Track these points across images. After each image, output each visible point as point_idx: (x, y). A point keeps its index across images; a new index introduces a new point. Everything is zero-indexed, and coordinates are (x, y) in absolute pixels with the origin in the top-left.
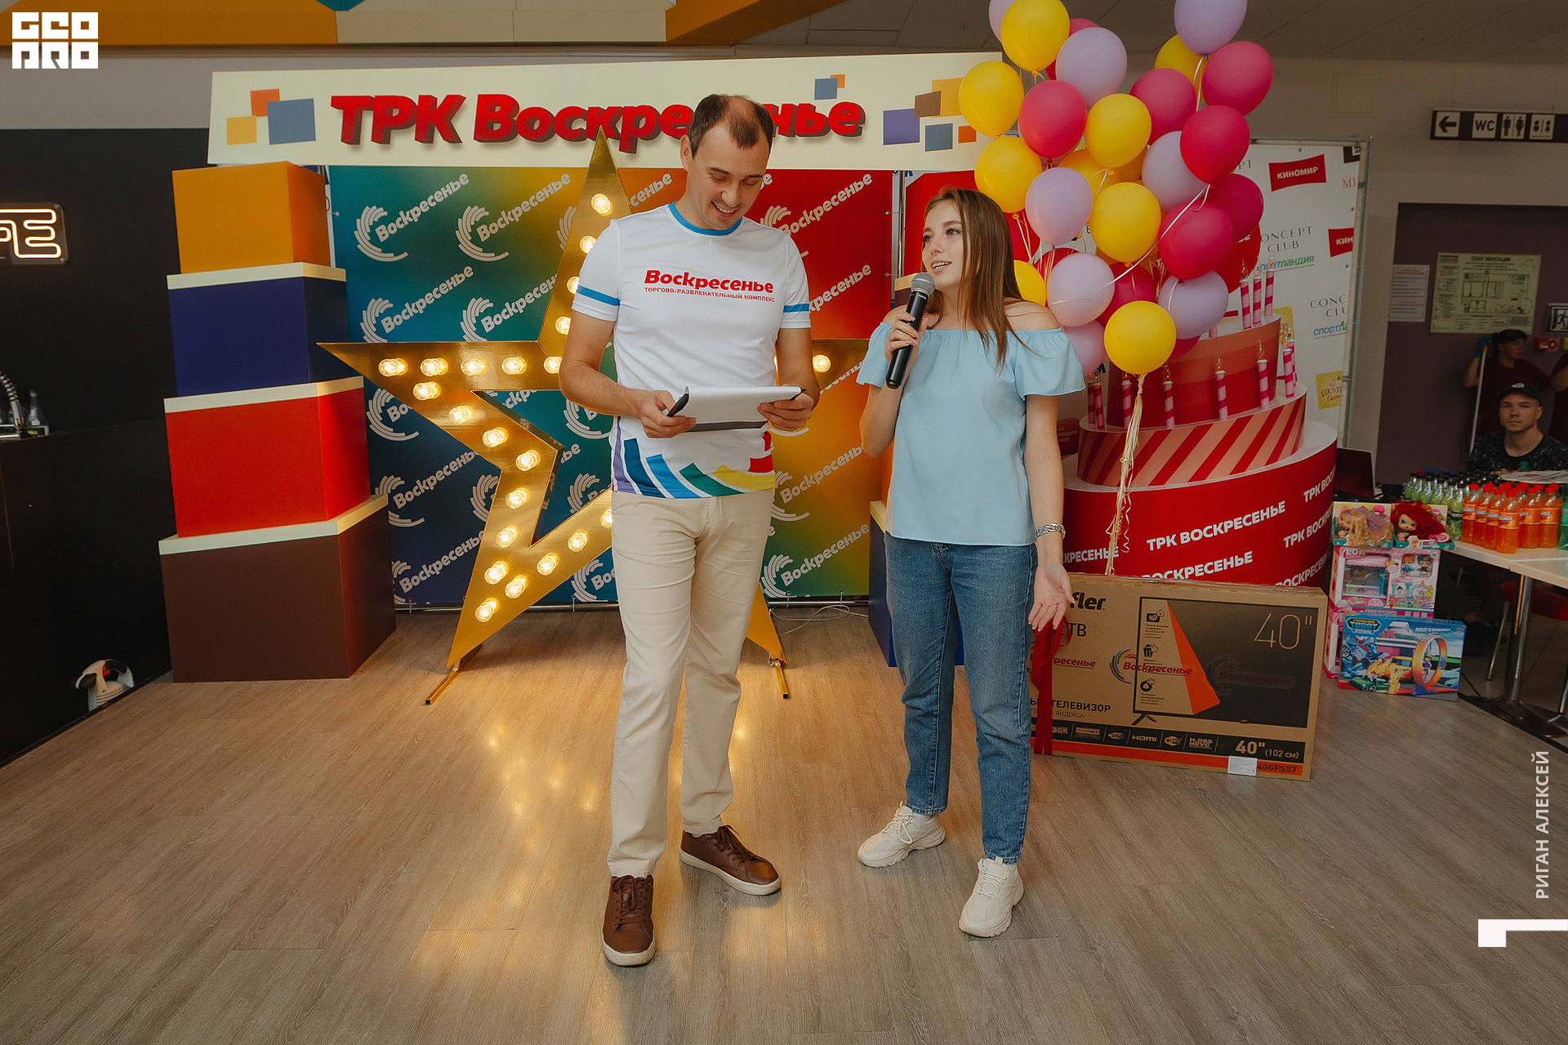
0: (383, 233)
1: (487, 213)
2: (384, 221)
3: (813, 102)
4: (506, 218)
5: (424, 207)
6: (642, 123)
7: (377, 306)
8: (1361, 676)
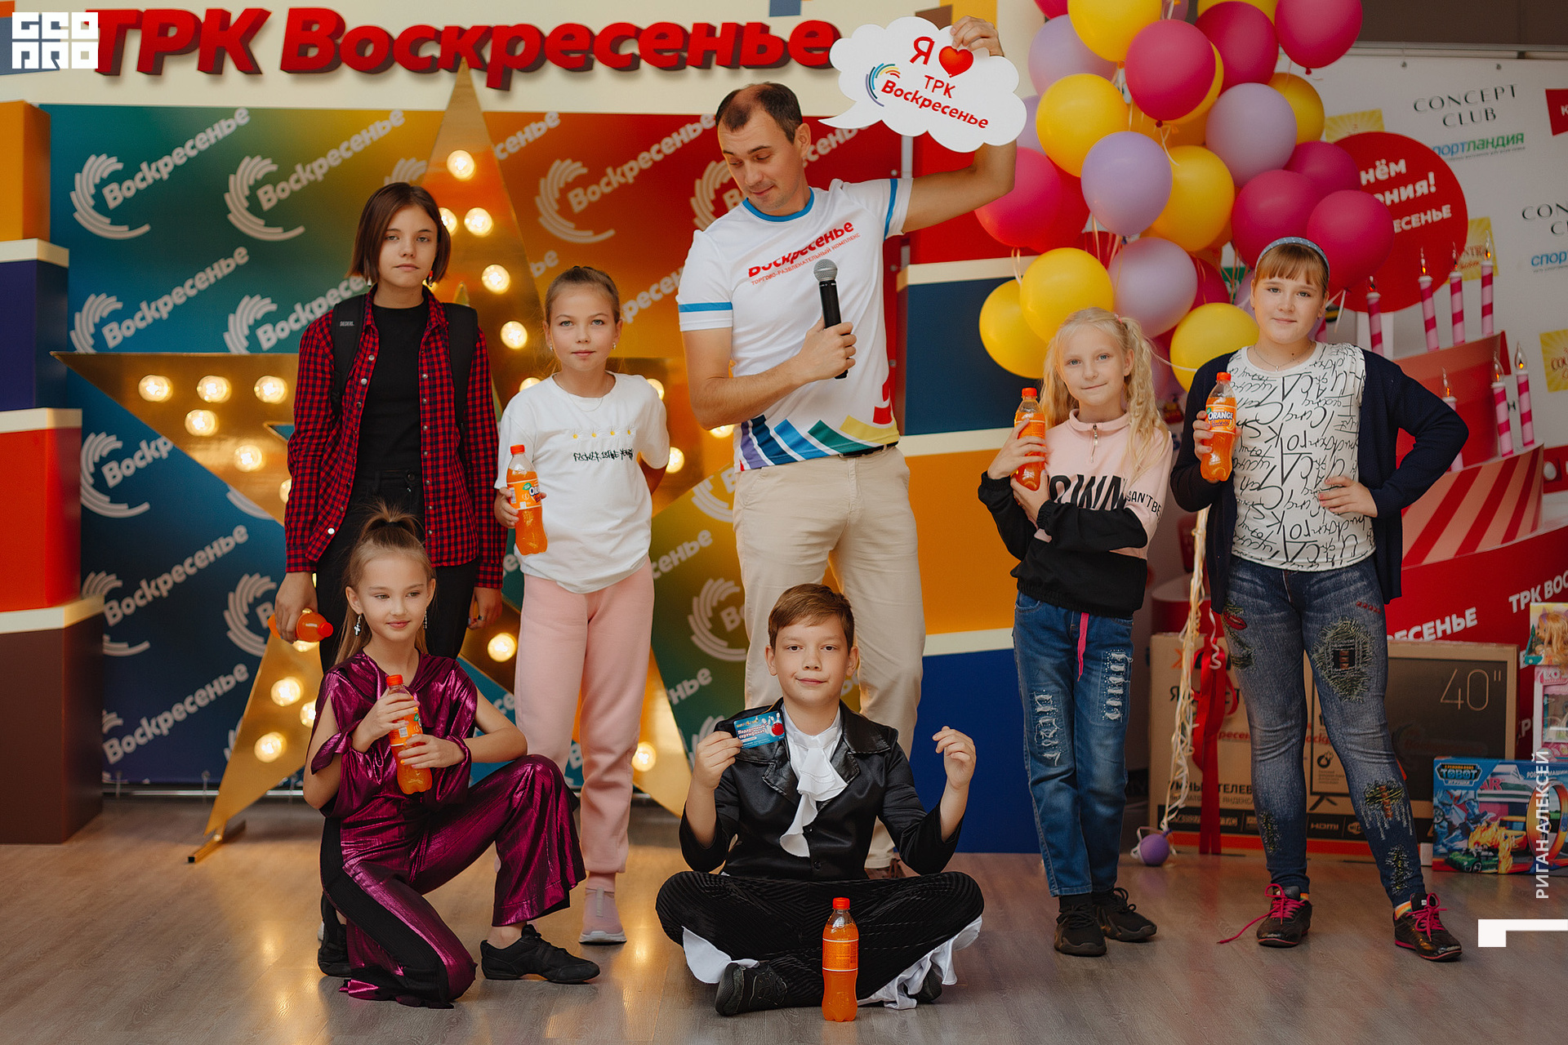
0: (115, 195)
1: (275, 168)
2: (117, 177)
3: (768, 21)
4: (304, 175)
5: (179, 156)
6: (520, 49)
7: (99, 305)
8: (1460, 850)
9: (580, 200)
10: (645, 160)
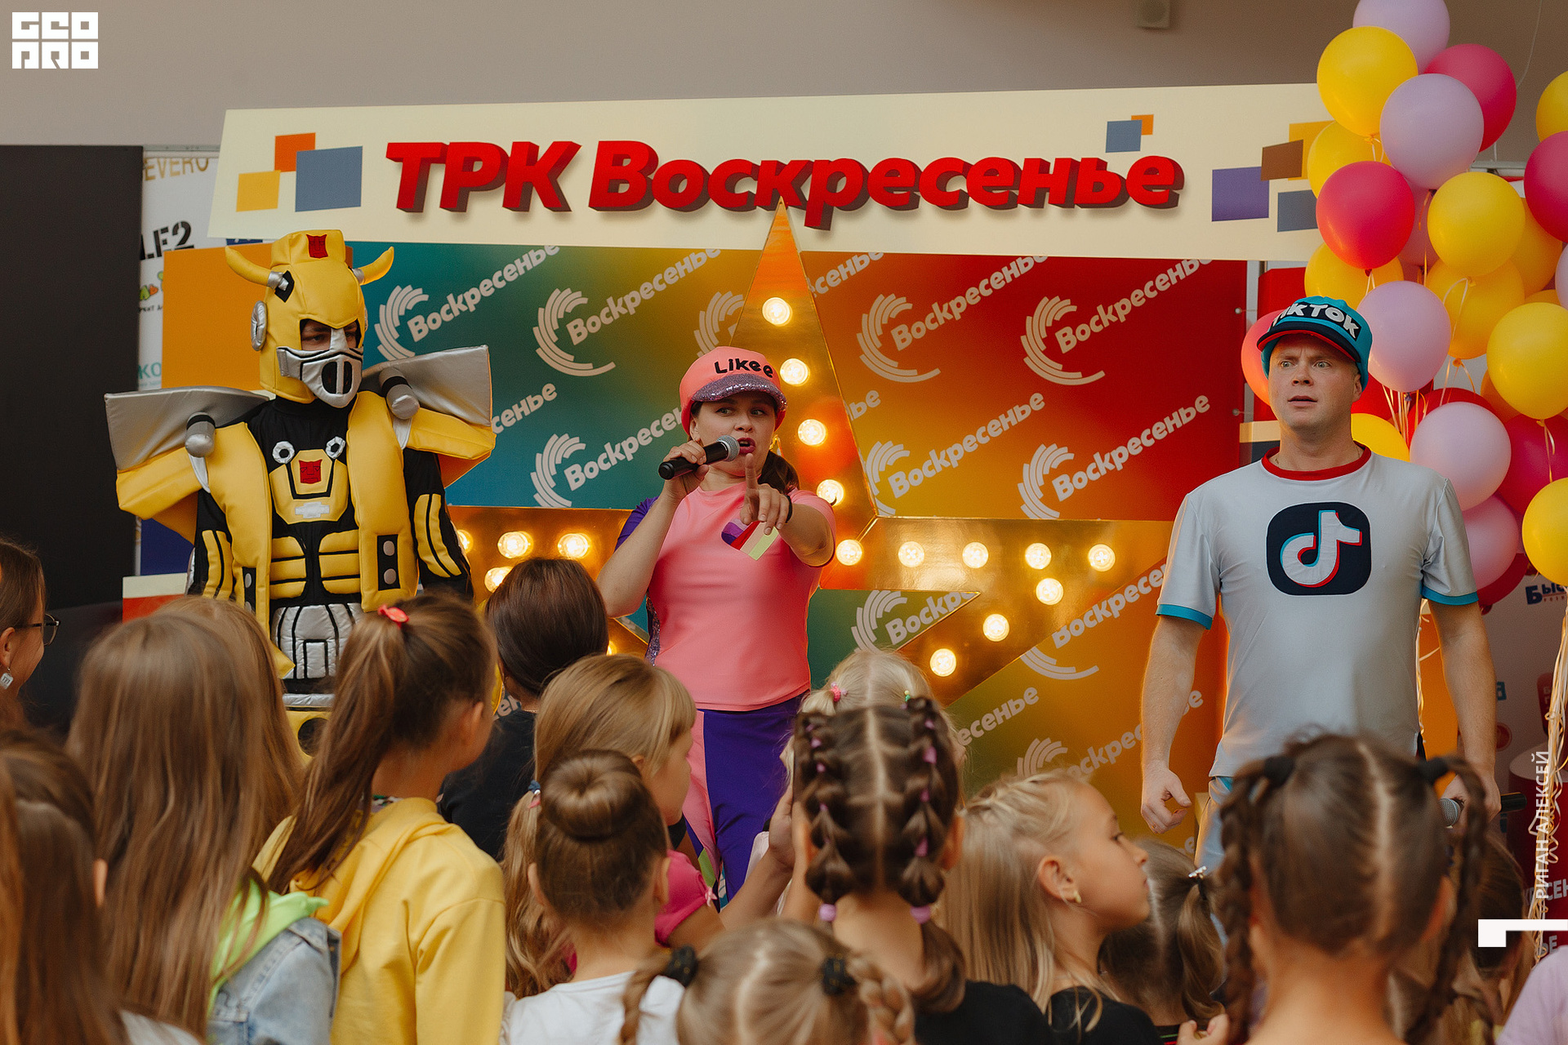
0: (420, 328)
1: (585, 301)
2: (422, 309)
3: (1104, 157)
4: (615, 309)
5: (486, 288)
6: (841, 185)
9: (903, 337)
10: (972, 296)
